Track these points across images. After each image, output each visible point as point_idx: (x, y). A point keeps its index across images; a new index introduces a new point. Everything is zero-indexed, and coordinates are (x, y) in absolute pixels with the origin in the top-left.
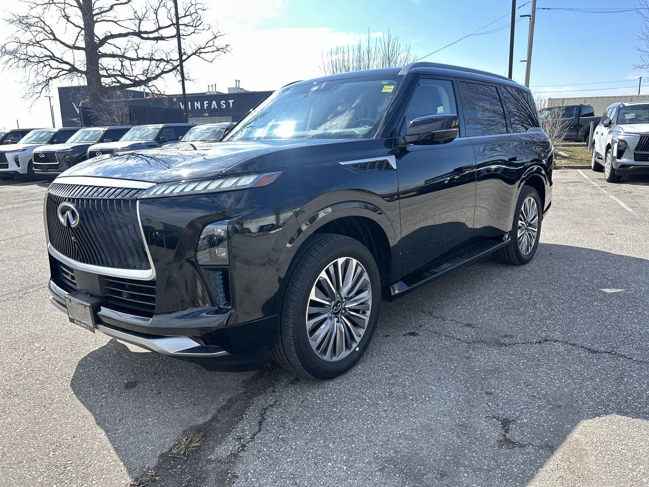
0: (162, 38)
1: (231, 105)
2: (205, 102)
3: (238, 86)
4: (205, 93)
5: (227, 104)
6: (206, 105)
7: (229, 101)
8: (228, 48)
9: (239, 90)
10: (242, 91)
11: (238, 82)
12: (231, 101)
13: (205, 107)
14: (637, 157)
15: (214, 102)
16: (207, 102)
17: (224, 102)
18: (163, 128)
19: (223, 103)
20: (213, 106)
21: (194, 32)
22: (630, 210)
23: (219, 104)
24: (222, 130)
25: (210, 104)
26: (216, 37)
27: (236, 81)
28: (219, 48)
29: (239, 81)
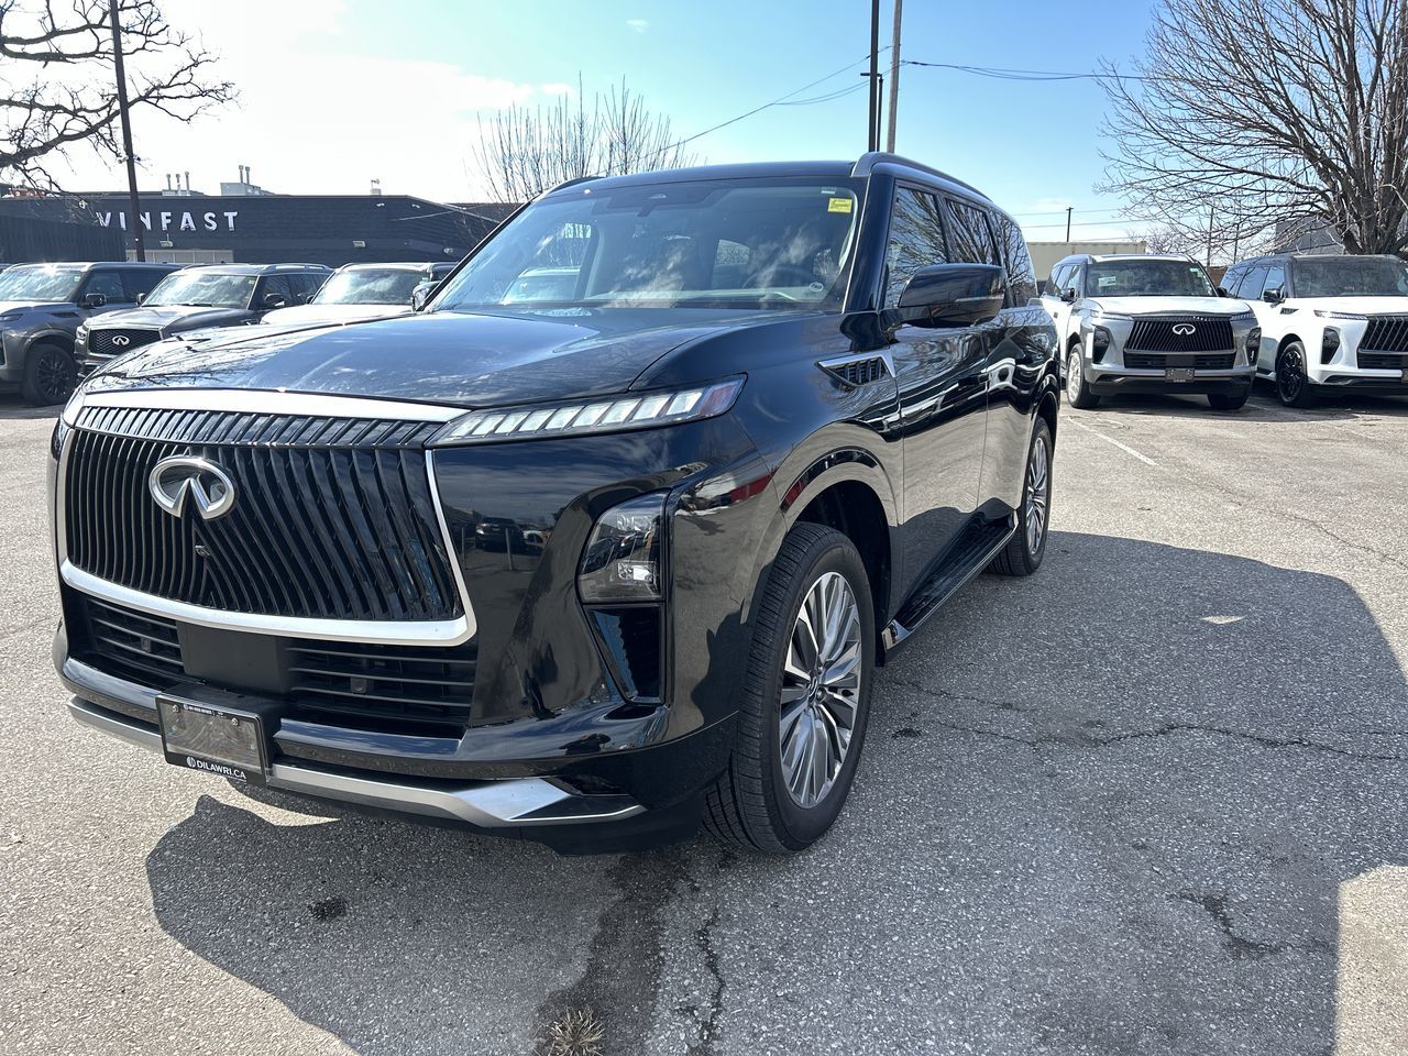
0: (59, 57)
1: (231, 224)
2: (164, 215)
3: (245, 181)
4: (160, 193)
5: (221, 221)
6: (165, 222)
7: (226, 214)
8: (229, 92)
9: (250, 191)
10: (257, 193)
11: (244, 172)
12: (231, 215)
13: (164, 226)
14: (1130, 361)
15: (187, 216)
16: (169, 214)
17: (214, 216)
18: (91, 273)
19: (210, 218)
20: (183, 225)
21: (143, 48)
22: (1150, 462)
23: (199, 220)
24: (251, 282)
25: (176, 219)
26: (196, 64)
27: (241, 168)
28: (208, 87)
29: (248, 169)
